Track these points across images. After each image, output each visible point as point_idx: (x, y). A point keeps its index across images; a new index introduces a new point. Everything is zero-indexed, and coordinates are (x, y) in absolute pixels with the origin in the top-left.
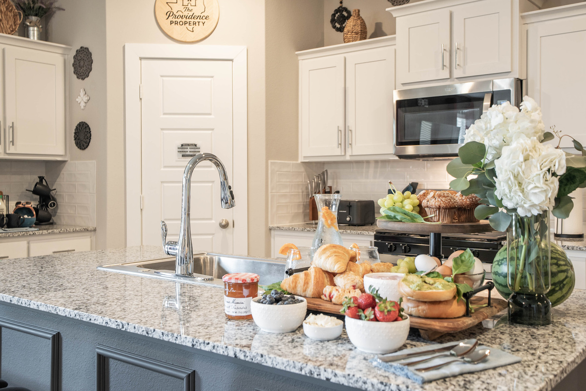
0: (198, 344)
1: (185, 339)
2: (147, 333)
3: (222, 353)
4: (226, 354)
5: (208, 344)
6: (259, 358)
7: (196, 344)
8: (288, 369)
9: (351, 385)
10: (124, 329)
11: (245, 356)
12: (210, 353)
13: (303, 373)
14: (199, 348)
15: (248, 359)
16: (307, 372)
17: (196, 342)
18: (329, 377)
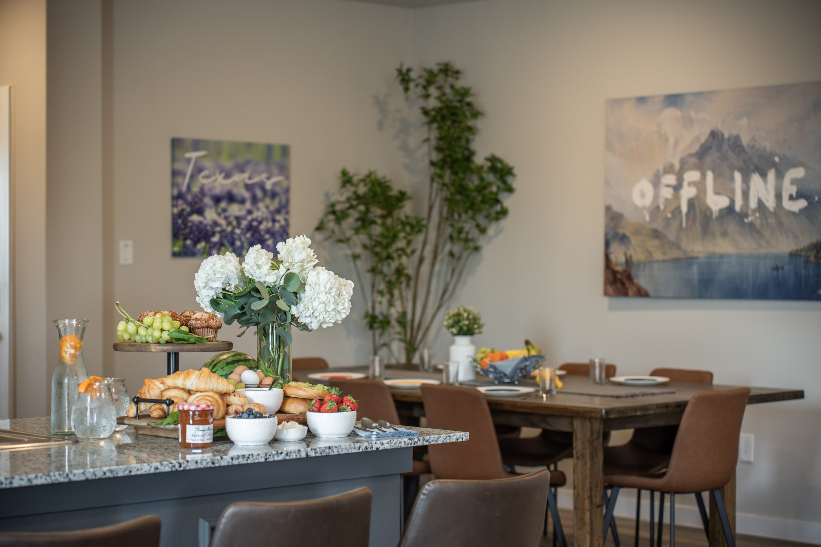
0: (272, 457)
1: (257, 457)
2: (213, 463)
3: (294, 457)
4: (298, 456)
5: (282, 453)
6: (327, 451)
7: (269, 457)
8: (350, 451)
9: (392, 447)
10: (182, 468)
11: (315, 453)
12: (284, 460)
13: (361, 450)
14: (272, 460)
15: (318, 454)
16: (363, 449)
17: (270, 455)
18: (378, 447)
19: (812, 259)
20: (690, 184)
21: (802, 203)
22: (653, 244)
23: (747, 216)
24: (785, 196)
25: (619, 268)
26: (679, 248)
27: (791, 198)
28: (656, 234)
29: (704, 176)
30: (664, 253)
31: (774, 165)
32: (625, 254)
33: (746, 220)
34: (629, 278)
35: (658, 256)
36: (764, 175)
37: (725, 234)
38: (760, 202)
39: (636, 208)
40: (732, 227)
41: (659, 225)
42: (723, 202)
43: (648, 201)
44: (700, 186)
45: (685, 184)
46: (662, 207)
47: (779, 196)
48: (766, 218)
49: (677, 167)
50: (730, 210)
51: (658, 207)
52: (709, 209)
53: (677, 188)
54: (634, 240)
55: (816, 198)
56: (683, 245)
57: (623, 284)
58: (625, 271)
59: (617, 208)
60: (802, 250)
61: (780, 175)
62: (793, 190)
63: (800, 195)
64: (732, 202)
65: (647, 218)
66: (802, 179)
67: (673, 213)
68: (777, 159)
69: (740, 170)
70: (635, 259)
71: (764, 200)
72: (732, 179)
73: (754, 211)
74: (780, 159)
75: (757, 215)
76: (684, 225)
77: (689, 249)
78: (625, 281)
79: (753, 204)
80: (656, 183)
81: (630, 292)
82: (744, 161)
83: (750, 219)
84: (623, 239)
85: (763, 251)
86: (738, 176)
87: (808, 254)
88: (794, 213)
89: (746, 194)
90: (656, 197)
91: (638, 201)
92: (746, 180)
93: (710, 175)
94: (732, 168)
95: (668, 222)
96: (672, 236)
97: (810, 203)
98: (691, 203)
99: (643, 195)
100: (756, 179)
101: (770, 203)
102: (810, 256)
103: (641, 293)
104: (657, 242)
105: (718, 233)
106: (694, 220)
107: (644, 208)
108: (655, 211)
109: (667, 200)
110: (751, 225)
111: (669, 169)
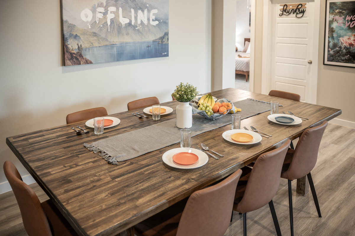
19: (160, 42)
20: (111, 12)
21: (157, 22)
22: (93, 39)
23: (137, 27)
24: (151, 20)
25: (75, 52)
26: (107, 40)
27: (153, 20)
28: (95, 34)
29: (118, 9)
30: (99, 43)
31: (147, 7)
32: (78, 44)
33: (136, 28)
34: (81, 56)
35: (96, 44)
36: (143, 11)
37: (127, 34)
38: (142, 21)
39: (83, 21)
40: (130, 31)
41: (96, 30)
42: (127, 21)
43: (90, 19)
44: (116, 13)
45: (109, 12)
46: (97, 22)
47: (149, 19)
48: (144, 27)
49: (105, 4)
50: (130, 24)
51: (95, 22)
52: (120, 23)
53: (105, 14)
54: (82, 37)
55: (161, 21)
56: (109, 40)
57: (77, 59)
58: (77, 53)
59: (71, 21)
60: (157, 40)
61: (149, 11)
62: (154, 18)
63: (156, 19)
64: (131, 21)
65: (90, 27)
66: (156, 13)
67: (103, 25)
68: (148, 5)
69: (133, 8)
70: (83, 46)
71: (143, 21)
72: (130, 12)
73: (140, 25)
74: (149, 5)
75: (141, 26)
76: (109, 30)
77: (112, 41)
78: (78, 57)
79: (139, 22)
80: (94, 11)
81: (82, 63)
82: (135, 5)
83: (138, 28)
84: (76, 37)
85: (143, 40)
86: (132, 10)
87: (159, 41)
88: (154, 26)
89: (136, 18)
90: (94, 17)
91: (84, 18)
92: (136, 13)
93: (120, 9)
94: (130, 7)
95: (101, 29)
96: (103, 35)
97: (159, 23)
98: (112, 21)
99: (87, 17)
100: (140, 12)
101: (146, 22)
102: (160, 41)
103: (88, 62)
104: (95, 38)
105: (125, 34)
106: (114, 28)
107: (87, 22)
108: (94, 23)
109: (99, 18)
110: (138, 30)
111: (100, 5)
